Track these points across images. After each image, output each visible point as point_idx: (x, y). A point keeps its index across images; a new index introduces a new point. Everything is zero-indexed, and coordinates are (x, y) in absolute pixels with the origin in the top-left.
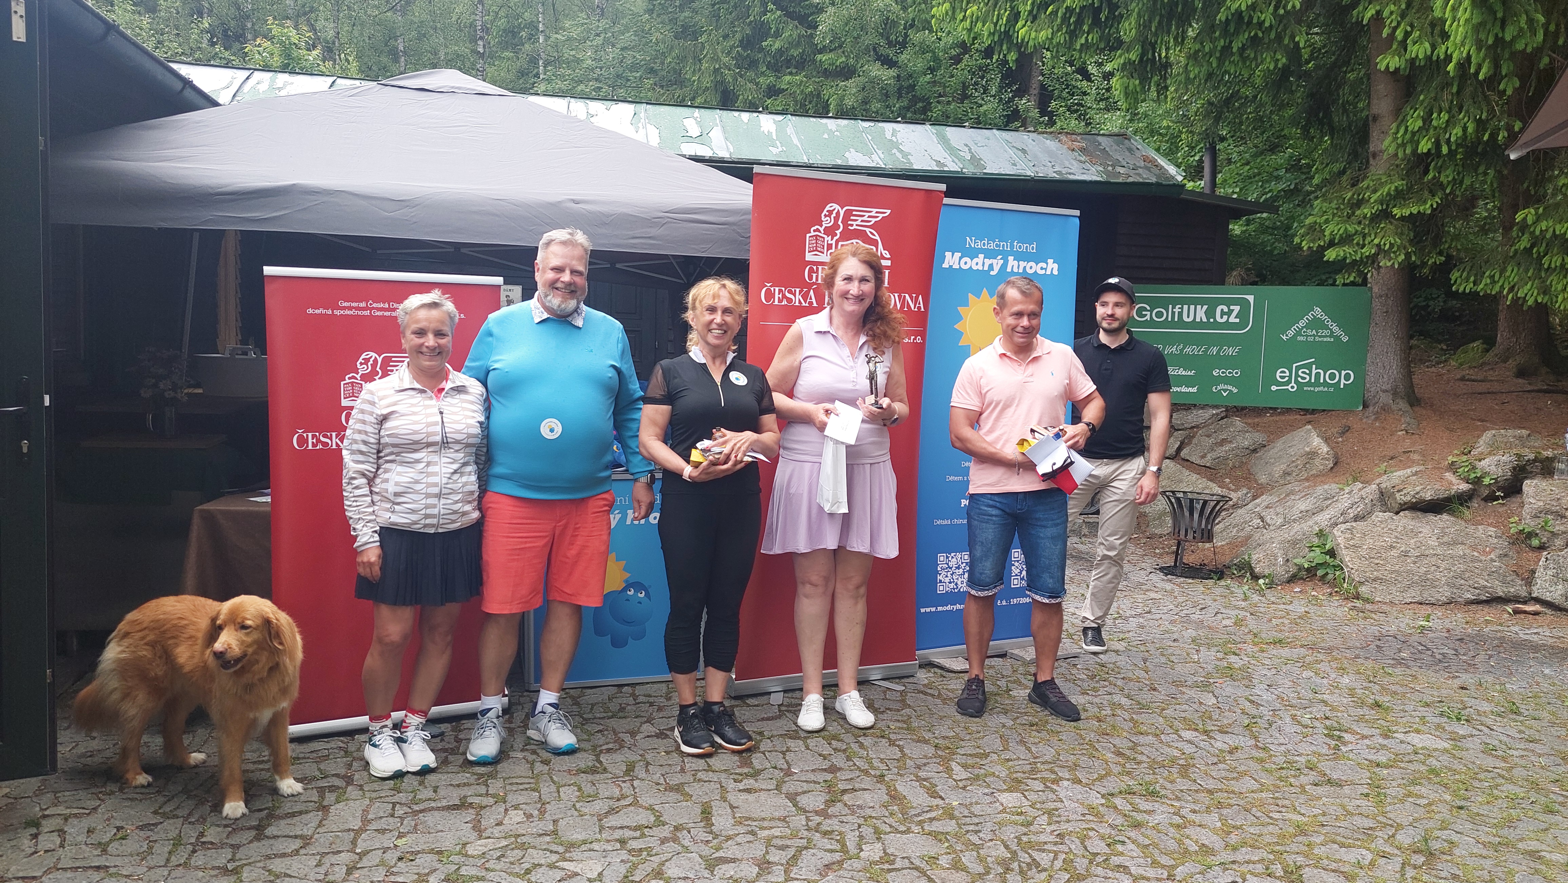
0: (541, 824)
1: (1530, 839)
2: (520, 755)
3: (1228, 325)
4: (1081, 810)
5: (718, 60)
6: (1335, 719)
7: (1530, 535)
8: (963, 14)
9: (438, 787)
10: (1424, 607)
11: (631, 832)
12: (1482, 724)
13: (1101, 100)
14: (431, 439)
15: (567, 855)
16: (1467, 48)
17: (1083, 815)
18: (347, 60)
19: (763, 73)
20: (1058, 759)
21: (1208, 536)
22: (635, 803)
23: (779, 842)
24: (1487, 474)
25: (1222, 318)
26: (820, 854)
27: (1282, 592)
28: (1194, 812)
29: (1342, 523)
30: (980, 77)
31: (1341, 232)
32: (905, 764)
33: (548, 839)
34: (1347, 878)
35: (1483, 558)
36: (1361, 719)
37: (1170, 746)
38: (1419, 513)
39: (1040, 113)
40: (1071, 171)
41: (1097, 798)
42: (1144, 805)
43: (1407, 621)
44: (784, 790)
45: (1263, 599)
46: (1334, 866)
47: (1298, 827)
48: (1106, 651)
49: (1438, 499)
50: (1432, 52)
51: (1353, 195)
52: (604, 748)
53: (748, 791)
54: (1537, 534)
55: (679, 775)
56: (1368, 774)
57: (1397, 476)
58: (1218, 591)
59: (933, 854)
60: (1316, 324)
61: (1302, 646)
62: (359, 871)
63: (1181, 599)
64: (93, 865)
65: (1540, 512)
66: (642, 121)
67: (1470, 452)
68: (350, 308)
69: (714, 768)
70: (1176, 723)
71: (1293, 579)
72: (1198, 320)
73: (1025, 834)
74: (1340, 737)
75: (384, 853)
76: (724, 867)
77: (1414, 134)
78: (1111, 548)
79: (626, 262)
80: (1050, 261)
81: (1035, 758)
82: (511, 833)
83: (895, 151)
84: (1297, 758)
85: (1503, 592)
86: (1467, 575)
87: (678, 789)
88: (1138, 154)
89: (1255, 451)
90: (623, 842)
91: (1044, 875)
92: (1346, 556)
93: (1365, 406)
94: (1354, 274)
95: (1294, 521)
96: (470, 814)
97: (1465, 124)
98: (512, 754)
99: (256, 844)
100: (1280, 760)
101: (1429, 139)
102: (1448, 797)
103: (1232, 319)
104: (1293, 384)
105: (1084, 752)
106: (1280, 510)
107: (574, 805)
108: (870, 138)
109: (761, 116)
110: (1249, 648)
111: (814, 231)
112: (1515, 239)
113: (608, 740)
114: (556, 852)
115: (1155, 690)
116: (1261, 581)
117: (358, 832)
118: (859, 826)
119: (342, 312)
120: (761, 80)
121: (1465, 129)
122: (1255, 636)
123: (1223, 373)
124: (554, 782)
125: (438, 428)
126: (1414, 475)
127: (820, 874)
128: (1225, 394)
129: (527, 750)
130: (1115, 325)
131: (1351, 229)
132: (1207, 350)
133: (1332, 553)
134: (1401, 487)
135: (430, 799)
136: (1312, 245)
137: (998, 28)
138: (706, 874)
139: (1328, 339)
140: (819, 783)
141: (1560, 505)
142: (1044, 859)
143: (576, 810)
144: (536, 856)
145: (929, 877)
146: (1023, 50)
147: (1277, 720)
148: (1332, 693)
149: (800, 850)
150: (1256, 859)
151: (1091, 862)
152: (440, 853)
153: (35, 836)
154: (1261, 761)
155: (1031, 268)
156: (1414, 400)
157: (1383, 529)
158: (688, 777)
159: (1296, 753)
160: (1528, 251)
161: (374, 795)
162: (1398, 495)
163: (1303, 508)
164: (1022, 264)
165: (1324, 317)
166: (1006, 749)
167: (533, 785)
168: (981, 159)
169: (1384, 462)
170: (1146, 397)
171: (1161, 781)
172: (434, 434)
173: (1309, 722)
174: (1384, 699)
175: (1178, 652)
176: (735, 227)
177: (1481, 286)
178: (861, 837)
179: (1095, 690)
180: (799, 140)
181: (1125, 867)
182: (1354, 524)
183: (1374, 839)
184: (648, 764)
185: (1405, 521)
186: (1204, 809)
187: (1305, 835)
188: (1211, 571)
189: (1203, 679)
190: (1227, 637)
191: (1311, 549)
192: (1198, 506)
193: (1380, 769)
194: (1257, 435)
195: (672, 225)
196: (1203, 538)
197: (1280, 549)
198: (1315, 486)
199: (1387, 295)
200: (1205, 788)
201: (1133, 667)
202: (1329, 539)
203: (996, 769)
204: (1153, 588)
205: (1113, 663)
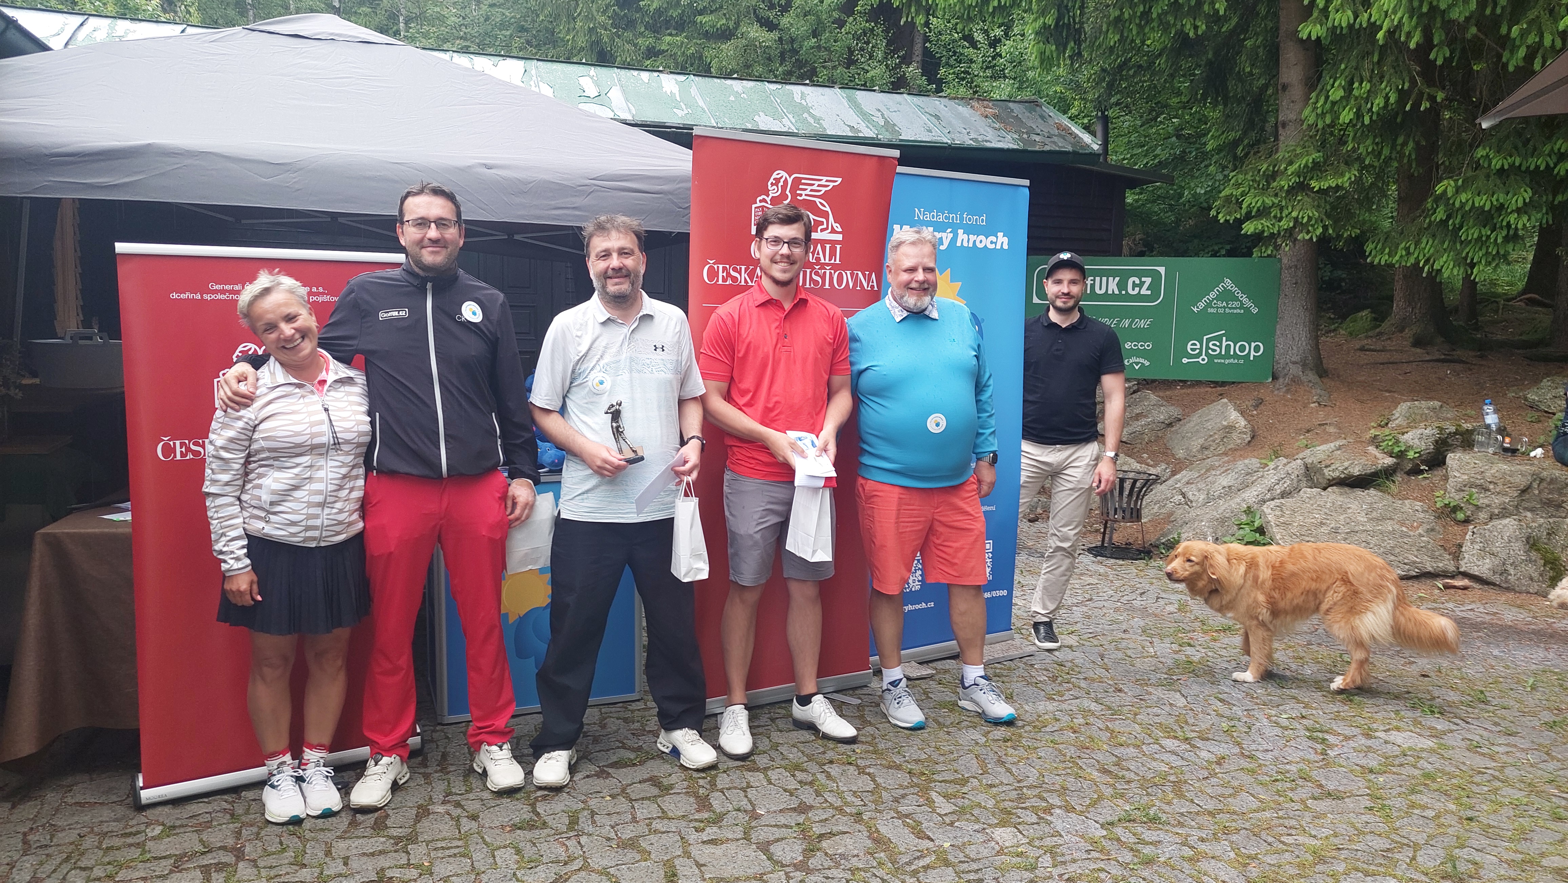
1: (1552, 854)
2: (440, 809)
3: (1139, 297)
4: (1083, 845)
5: (593, 19)
6: (1311, 717)
7: (1456, 509)
12: (1456, 717)
13: (987, 68)
14: (316, 441)
16: (1399, 15)
17: (1088, 852)
18: (188, 12)
19: (641, 34)
20: (1044, 782)
21: (1135, 515)
24: (1410, 447)
25: (1133, 290)
28: (1202, 840)
29: (1269, 500)
30: (865, 43)
31: (1258, 205)
32: (881, 797)
35: (1411, 533)
36: (1338, 717)
37: (1154, 759)
38: (1346, 489)
39: (928, 80)
40: (987, 139)
41: (1096, 829)
42: (1149, 835)
44: (754, 836)
47: (1314, 852)
48: (1060, 647)
49: (1365, 474)
50: (1355, 20)
51: (1269, 166)
53: (713, 842)
54: (1461, 508)
55: (631, 826)
56: (1365, 783)
57: (1321, 450)
58: (1151, 573)
60: (1227, 296)
63: (1117, 583)
65: (1465, 486)
66: (534, 78)
67: (1387, 424)
68: (221, 291)
69: (670, 814)
70: (1154, 730)
72: (1110, 292)
74: (1324, 740)
77: (1334, 103)
78: (1065, 539)
79: (525, 233)
80: (1000, 235)
81: (1019, 782)
83: (805, 115)
84: (1288, 767)
85: (1432, 567)
86: (1397, 550)
87: (631, 844)
88: (1051, 122)
89: (1170, 425)
92: (1276, 534)
93: (1275, 378)
94: (1271, 248)
95: (1219, 497)
97: (1387, 95)
100: (1272, 770)
101: (1351, 109)
102: (1452, 807)
103: (1144, 291)
104: (1203, 356)
105: (1069, 771)
106: (1201, 485)
107: (514, 874)
108: (778, 101)
109: (661, 75)
110: (1200, 637)
111: (760, 201)
112: (1429, 210)
115: (1120, 691)
119: (212, 296)
120: (640, 41)
121: (1387, 98)
122: (1203, 622)
123: (1135, 345)
124: (486, 843)
125: (325, 428)
126: (1338, 450)
128: (1137, 368)
129: (449, 802)
130: (1071, 303)
131: (1268, 201)
132: (1119, 321)
133: (1262, 531)
134: (1328, 462)
136: (1228, 218)
139: (1238, 311)
140: (791, 827)
141: (1483, 478)
147: (1254, 722)
154: (1252, 772)
155: (981, 242)
156: (1322, 372)
157: (1312, 505)
158: (642, 828)
159: (1286, 761)
160: (1444, 223)
162: (1326, 471)
163: (1225, 483)
164: (972, 238)
165: (1235, 289)
166: (985, 772)
167: (462, 850)
168: (894, 125)
169: (1300, 435)
170: (1098, 381)
171: (1158, 803)
175: (1132, 645)
176: (670, 197)
177: (1397, 258)
179: (1060, 694)
180: (705, 102)
182: (1282, 501)
183: (1395, 863)
184: (593, 814)
185: (1333, 496)
186: (1210, 837)
187: (1325, 862)
188: (1138, 550)
189: (1166, 676)
190: (1175, 625)
191: (1240, 526)
192: (1127, 485)
193: (1374, 776)
194: (1171, 408)
195: (600, 193)
196: (1132, 517)
197: (1209, 527)
198: (1235, 460)
199: (1296, 266)
200: (1206, 809)
201: (1092, 665)
202: (1258, 516)
203: (981, 798)
204: (1087, 572)
205: (1071, 662)
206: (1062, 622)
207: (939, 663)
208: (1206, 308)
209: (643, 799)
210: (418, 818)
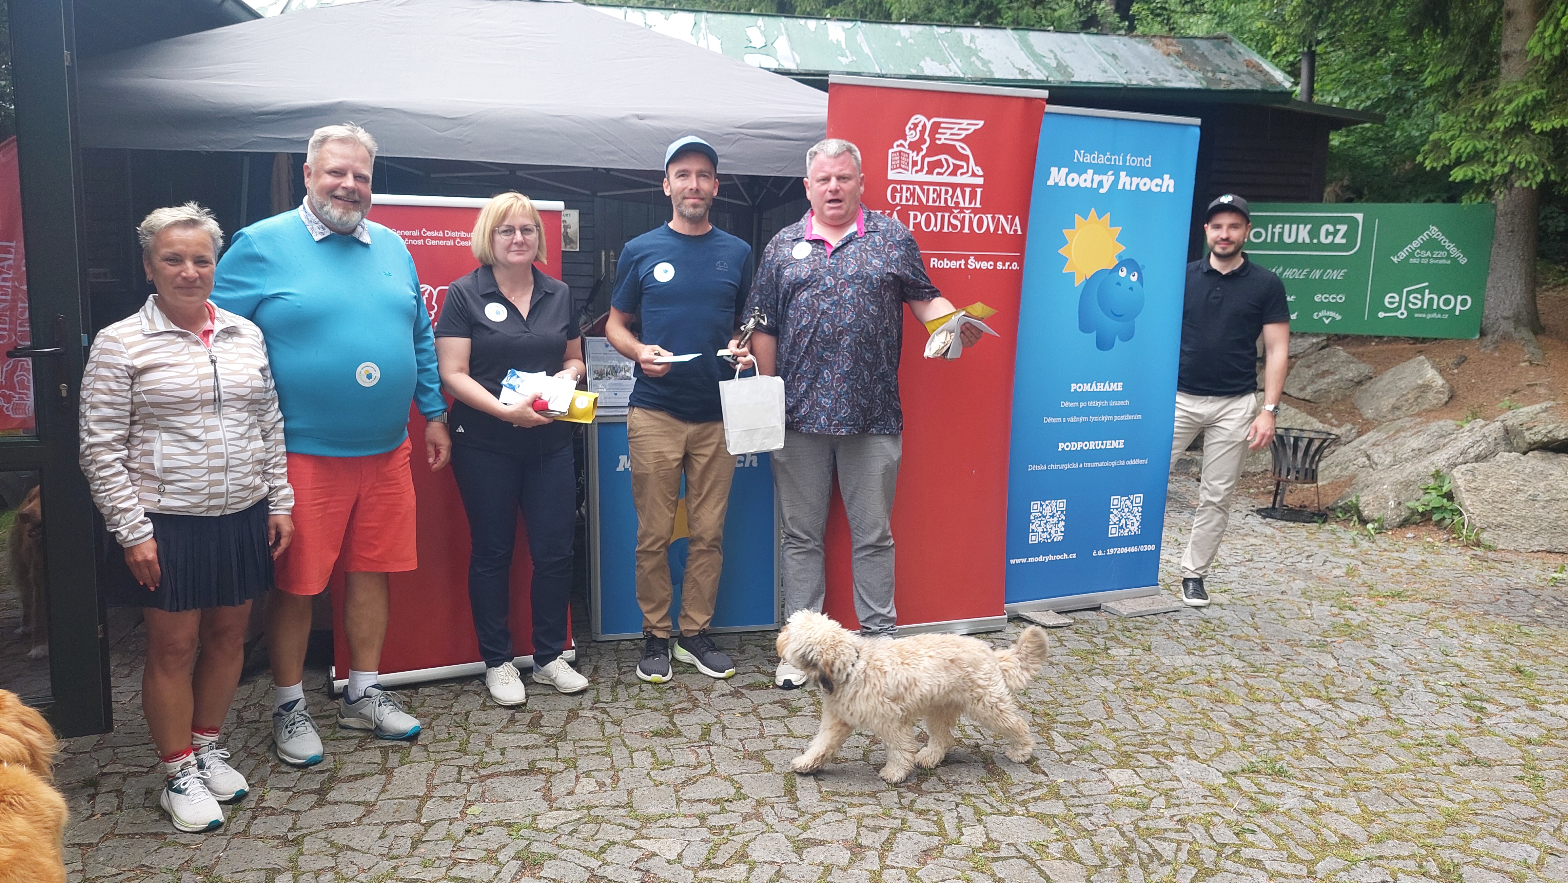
0: (615, 794)
2: (590, 714)
3: (1333, 246)
4: (1202, 791)
6: (1473, 686)
9: (505, 749)
10: (1553, 556)
11: (711, 807)
15: (644, 831)
17: (1205, 797)
20: (1170, 730)
21: (1311, 476)
22: (713, 772)
23: (871, 822)
25: (1326, 238)
26: (917, 837)
27: (1394, 537)
28: (1328, 795)
29: (1461, 464)
31: (1469, 149)
33: (622, 811)
34: (1513, 880)
36: (1503, 687)
37: (1291, 716)
38: (1549, 454)
39: (1120, 17)
40: (1168, 78)
41: (1217, 777)
42: (1272, 787)
43: (1536, 572)
44: (872, 761)
45: (1374, 545)
46: (1496, 864)
47: (1448, 815)
48: (1209, 604)
51: (1485, 105)
52: (677, 707)
55: (758, 741)
56: (1520, 754)
57: (1525, 412)
58: (1323, 536)
59: (1040, 840)
60: (1432, 245)
61: (1423, 600)
62: (424, 845)
63: (1283, 546)
64: (150, 831)
66: (703, 30)
69: (795, 733)
70: (1296, 689)
71: (1404, 524)
72: (1300, 241)
73: (1142, 819)
74: (1482, 708)
75: (450, 824)
76: (813, 850)
78: (1215, 493)
80: (1166, 177)
81: (1143, 728)
82: (583, 804)
83: (974, 59)
84: (1437, 732)
87: (757, 756)
88: (1240, 59)
89: (1360, 383)
90: (702, 818)
91: (1169, 868)
92: (1466, 499)
93: (1483, 334)
94: (1482, 196)
95: (1406, 460)
96: (538, 781)
98: (581, 713)
99: (317, 811)
100: (1418, 734)
103: (1339, 240)
104: (1403, 310)
105: (1198, 722)
106: (1389, 447)
107: (648, 774)
108: (946, 45)
109: (829, 23)
110: (1365, 602)
111: (898, 146)
113: (681, 698)
114: (631, 828)
115: (1267, 649)
116: (1370, 526)
117: (424, 799)
118: (957, 805)
122: (1371, 588)
123: (1326, 298)
124: (626, 746)
126: (1544, 412)
127: (919, 861)
128: (1327, 322)
129: (597, 708)
131: (1481, 145)
132: (1309, 273)
133: (1449, 496)
134: (1531, 425)
135: (497, 763)
136: (1435, 164)
138: (794, 858)
139: (1444, 261)
142: (1166, 849)
143: (650, 778)
144: (609, 832)
145: (1039, 869)
147: (1407, 686)
148: (1465, 656)
149: (895, 832)
150: (1406, 854)
151: (1219, 855)
152: (509, 825)
153: (93, 797)
154: (1396, 735)
155: (1145, 184)
156: (1537, 328)
157: (1509, 470)
158: (768, 744)
159: (1435, 727)
161: (439, 757)
162: (1527, 434)
163: (1415, 446)
164: (1135, 180)
165: (1441, 237)
166: (1110, 717)
167: (604, 749)
168: (1067, 66)
169: (1506, 396)
171: (1287, 758)
173: (1445, 691)
174: (1526, 664)
175: (1288, 606)
178: (960, 818)
179: (1202, 649)
180: (871, 48)
181: (1259, 861)
182: (1475, 465)
183: (1537, 832)
184: (724, 727)
185: (1533, 462)
186: (1339, 792)
187: (1458, 825)
188: (1313, 513)
189: (1319, 638)
190: (1340, 589)
191: (1426, 491)
192: (1302, 445)
193: (1532, 747)
194: (1362, 365)
195: (744, 141)
196: (1306, 478)
197: (1391, 491)
198: (1428, 422)
199: (1513, 213)
200: (1338, 767)
201: (1241, 624)
202: (1447, 481)
203: (1102, 740)
204: (1251, 533)
205: (1219, 619)
206: (1216, 580)
207: (1078, 613)
208: (1407, 258)
209: (771, 718)
210: (568, 720)
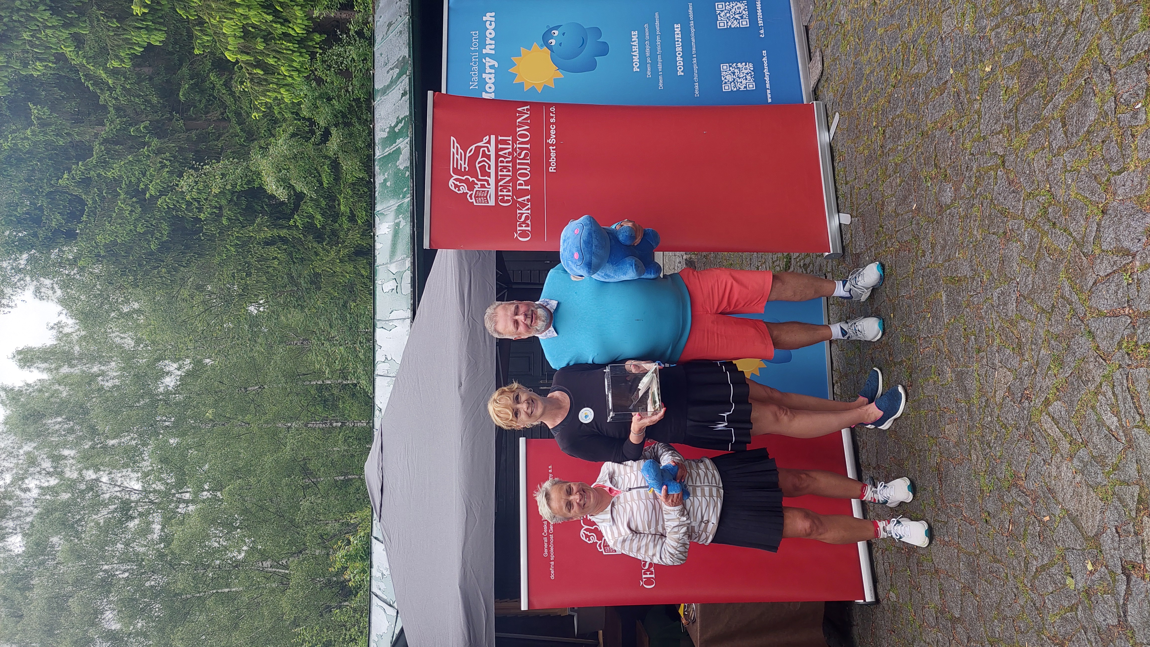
5: (333, 260)
8: (287, 78)
14: (651, 497)
19: (340, 226)
68: (549, 548)
108: (387, 150)
109: (377, 234)
111: (471, 199)
119: (552, 554)
125: (642, 490)
137: (296, 49)
146: (311, 30)
155: (490, 34)
164: (488, 41)
168: (398, 60)
172: (647, 495)
176: (472, 265)
195: (473, 313)
207: (811, 46)
